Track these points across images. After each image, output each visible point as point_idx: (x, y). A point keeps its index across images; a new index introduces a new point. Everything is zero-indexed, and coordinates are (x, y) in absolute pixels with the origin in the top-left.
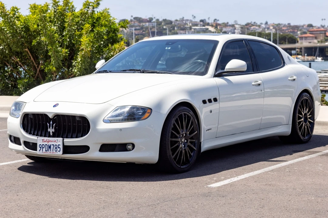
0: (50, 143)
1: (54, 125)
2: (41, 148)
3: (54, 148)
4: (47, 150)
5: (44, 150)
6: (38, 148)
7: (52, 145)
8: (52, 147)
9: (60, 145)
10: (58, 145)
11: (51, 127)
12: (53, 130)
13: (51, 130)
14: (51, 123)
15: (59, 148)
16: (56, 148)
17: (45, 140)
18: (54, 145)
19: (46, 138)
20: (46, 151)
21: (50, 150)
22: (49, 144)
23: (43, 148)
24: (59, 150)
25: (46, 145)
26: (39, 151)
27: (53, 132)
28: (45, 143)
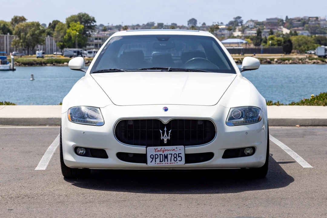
0: (166, 153)
1: (170, 131)
2: (153, 158)
3: (173, 157)
4: (162, 160)
5: (158, 160)
6: (149, 159)
7: (169, 154)
8: (169, 156)
9: (181, 154)
10: (179, 154)
11: (165, 134)
12: (169, 138)
13: (165, 138)
14: (165, 129)
15: (180, 158)
16: (175, 157)
17: (158, 150)
18: (172, 154)
19: (159, 148)
20: (160, 161)
21: (166, 160)
22: (164, 153)
23: (156, 158)
24: (180, 160)
25: (160, 155)
26: (151, 162)
27: (168, 140)
28: (158, 153)
